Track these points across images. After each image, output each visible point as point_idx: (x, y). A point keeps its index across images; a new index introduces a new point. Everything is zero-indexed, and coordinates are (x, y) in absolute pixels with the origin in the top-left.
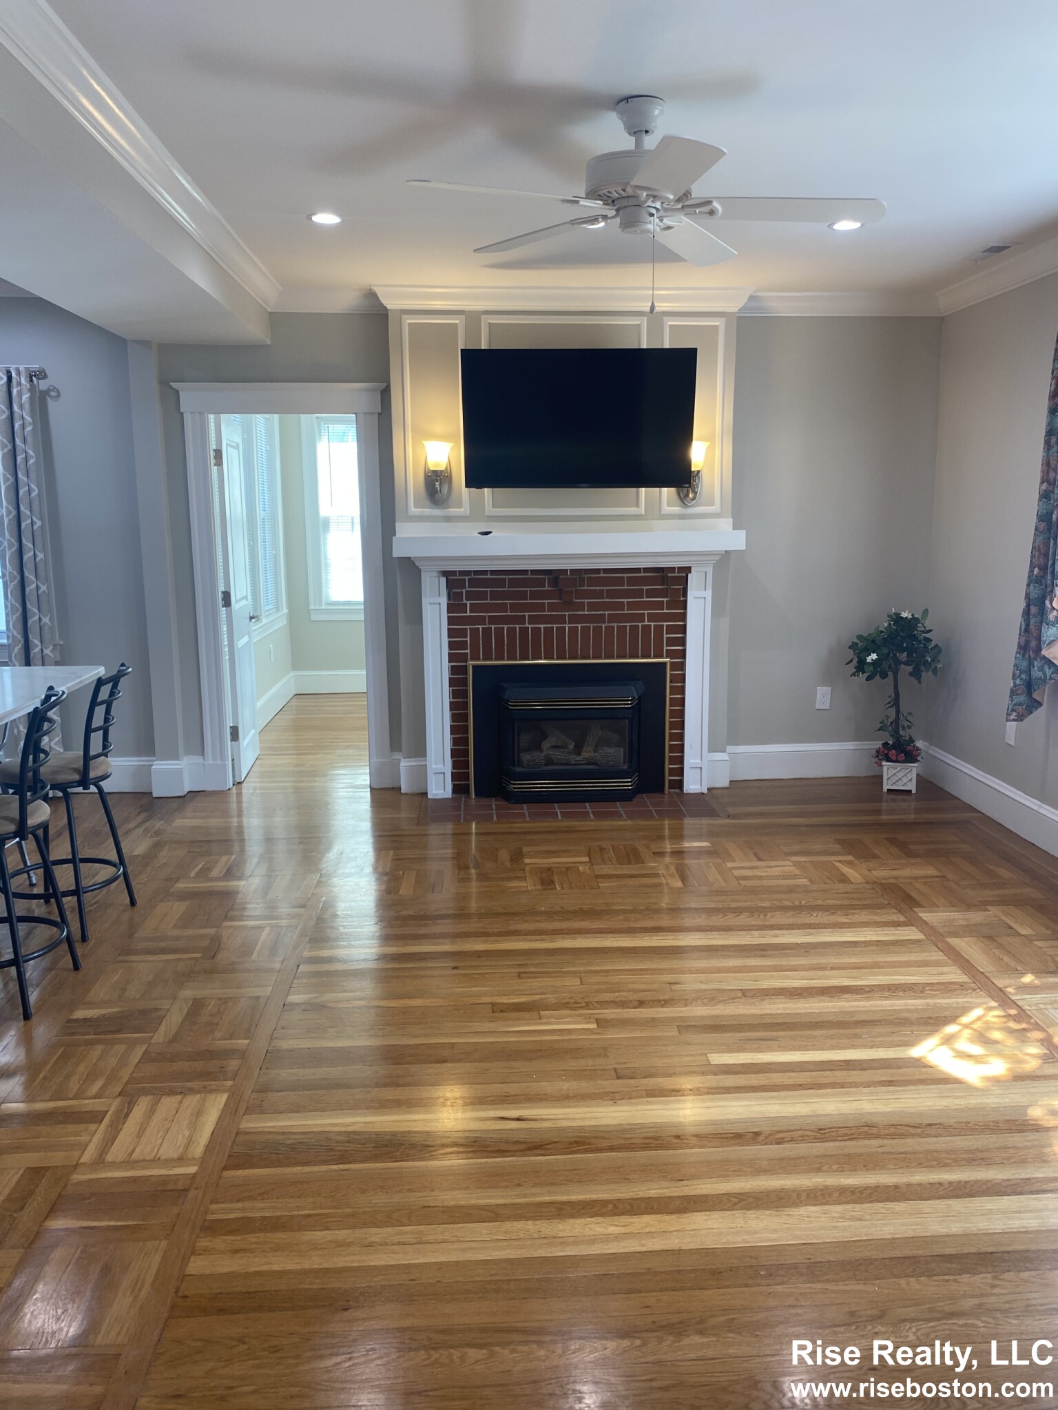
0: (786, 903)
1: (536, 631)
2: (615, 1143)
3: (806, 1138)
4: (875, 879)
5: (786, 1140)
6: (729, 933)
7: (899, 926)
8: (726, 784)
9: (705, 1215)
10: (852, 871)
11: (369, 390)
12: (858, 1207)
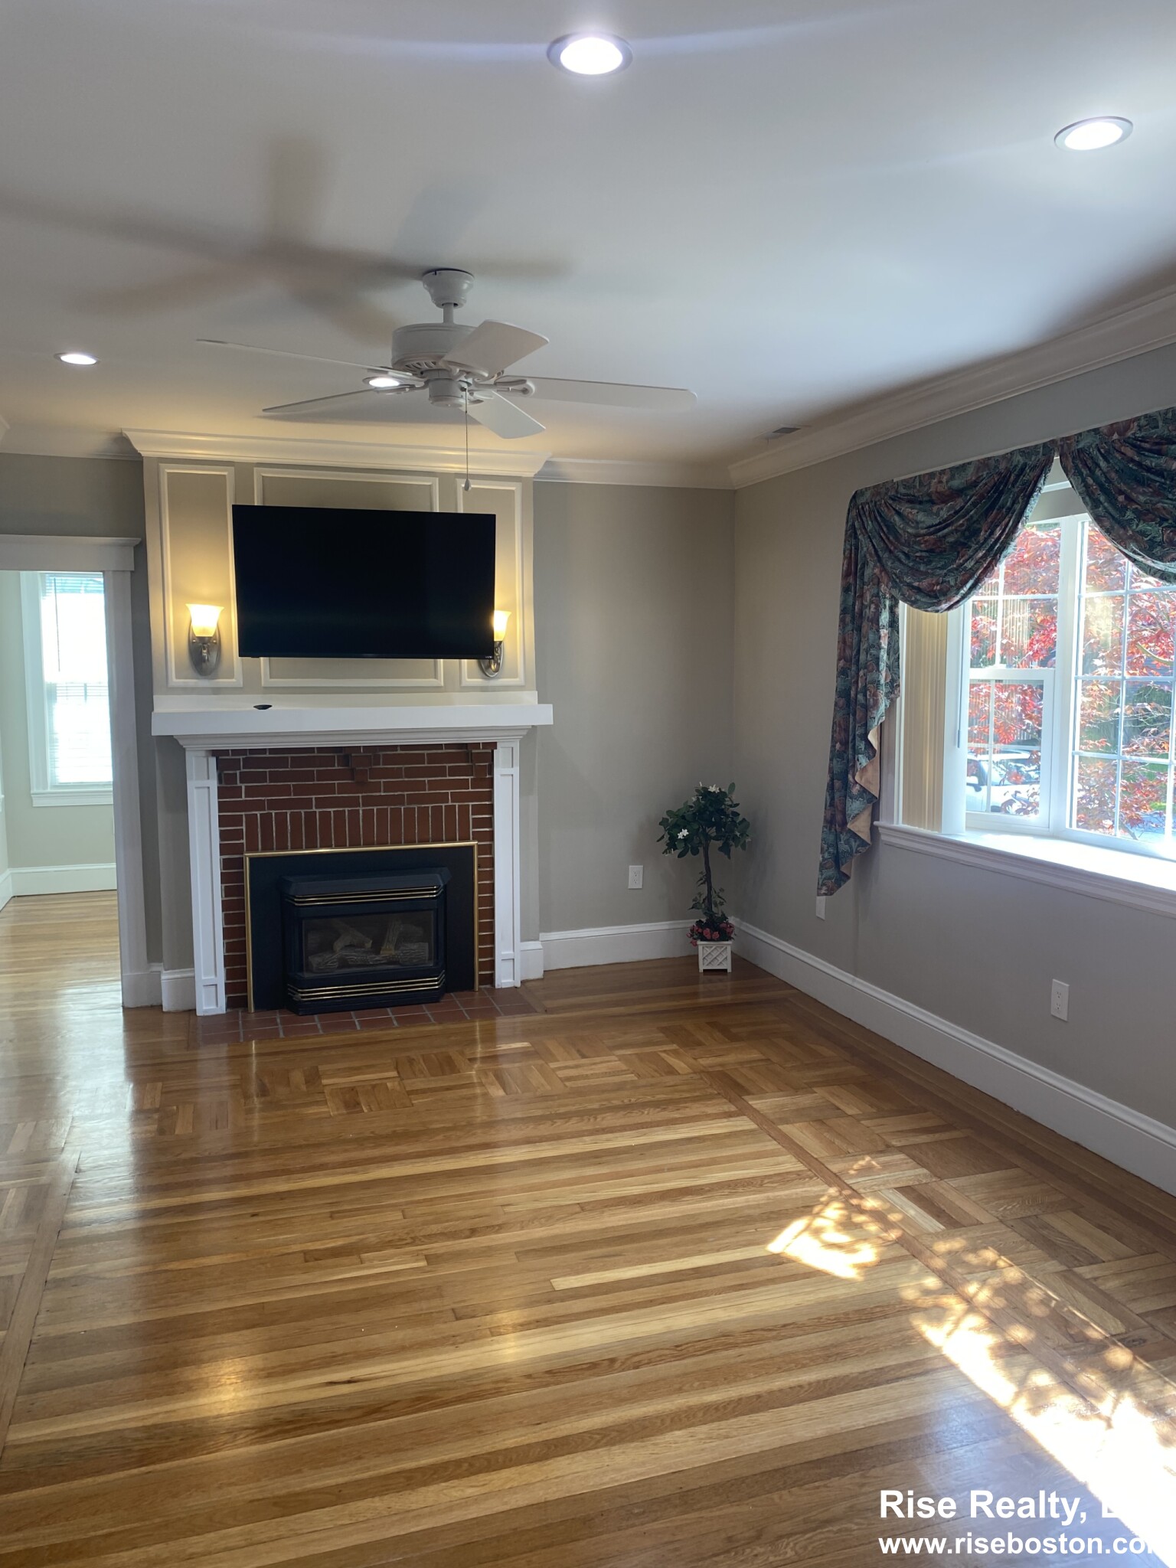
0: (616, 1102)
1: (325, 816)
2: (463, 1392)
3: (664, 1358)
4: (702, 1068)
5: (643, 1362)
6: (560, 1141)
7: (731, 1116)
8: (539, 974)
9: (568, 1459)
10: (677, 1061)
11: (123, 545)
12: (723, 1423)
